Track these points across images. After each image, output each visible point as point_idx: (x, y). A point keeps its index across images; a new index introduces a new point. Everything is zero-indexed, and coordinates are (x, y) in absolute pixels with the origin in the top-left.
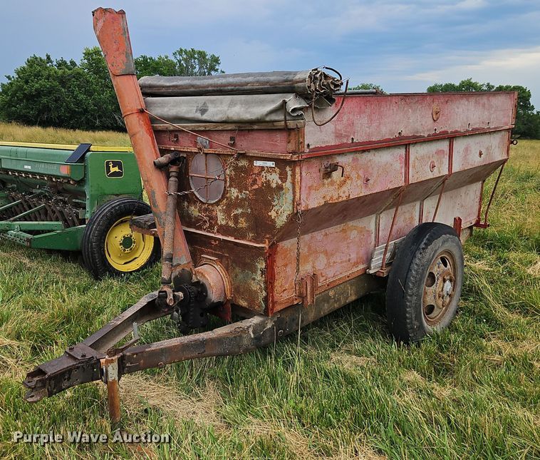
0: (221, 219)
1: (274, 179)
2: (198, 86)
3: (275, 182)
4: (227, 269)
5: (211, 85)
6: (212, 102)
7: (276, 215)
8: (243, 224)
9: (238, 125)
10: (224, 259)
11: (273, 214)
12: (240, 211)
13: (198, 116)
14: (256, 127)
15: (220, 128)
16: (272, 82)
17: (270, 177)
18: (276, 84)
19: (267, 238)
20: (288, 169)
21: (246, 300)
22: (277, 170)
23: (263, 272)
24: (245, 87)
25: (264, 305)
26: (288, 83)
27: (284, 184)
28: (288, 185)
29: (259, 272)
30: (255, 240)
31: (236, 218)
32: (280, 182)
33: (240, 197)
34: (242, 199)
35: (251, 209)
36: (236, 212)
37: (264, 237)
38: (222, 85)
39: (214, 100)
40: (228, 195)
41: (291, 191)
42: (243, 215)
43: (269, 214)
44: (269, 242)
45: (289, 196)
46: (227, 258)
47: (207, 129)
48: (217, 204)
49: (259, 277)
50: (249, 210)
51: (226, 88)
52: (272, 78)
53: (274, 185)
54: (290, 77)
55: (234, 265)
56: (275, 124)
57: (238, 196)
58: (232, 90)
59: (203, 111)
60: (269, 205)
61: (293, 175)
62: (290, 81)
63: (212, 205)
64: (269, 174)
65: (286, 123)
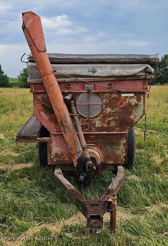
0: (98, 124)
1: (134, 101)
2: (86, 59)
3: (134, 102)
4: (101, 148)
5: (96, 59)
6: (99, 67)
7: (134, 117)
8: (113, 124)
9: (117, 78)
10: (99, 144)
11: (132, 117)
12: (112, 118)
13: (91, 74)
14: (128, 79)
15: (105, 80)
16: (137, 59)
17: (130, 101)
18: (140, 60)
19: (128, 128)
20: (141, 96)
21: (112, 160)
22: (135, 97)
23: (124, 144)
24: (120, 61)
25: (124, 160)
26: (146, 60)
27: (139, 103)
28: (142, 103)
29: (122, 145)
30: (120, 130)
31: (109, 122)
32: (137, 102)
33: (112, 111)
34: (114, 112)
35: (119, 116)
36: (109, 119)
37: (126, 128)
38: (104, 59)
39: (100, 66)
40: (104, 112)
41: (143, 106)
42: (113, 120)
43: (130, 117)
44: (129, 130)
45: (142, 108)
46: (101, 143)
47: (96, 80)
48: (96, 117)
49: (122, 147)
50: (118, 117)
51: (107, 61)
52: (137, 57)
53: (133, 104)
54: (147, 57)
55: (106, 145)
56: (140, 77)
57: (111, 112)
58: (111, 62)
59: (94, 72)
60: (130, 113)
61: (144, 99)
62: (147, 59)
63: (92, 118)
64: (130, 99)
65: (146, 76)
